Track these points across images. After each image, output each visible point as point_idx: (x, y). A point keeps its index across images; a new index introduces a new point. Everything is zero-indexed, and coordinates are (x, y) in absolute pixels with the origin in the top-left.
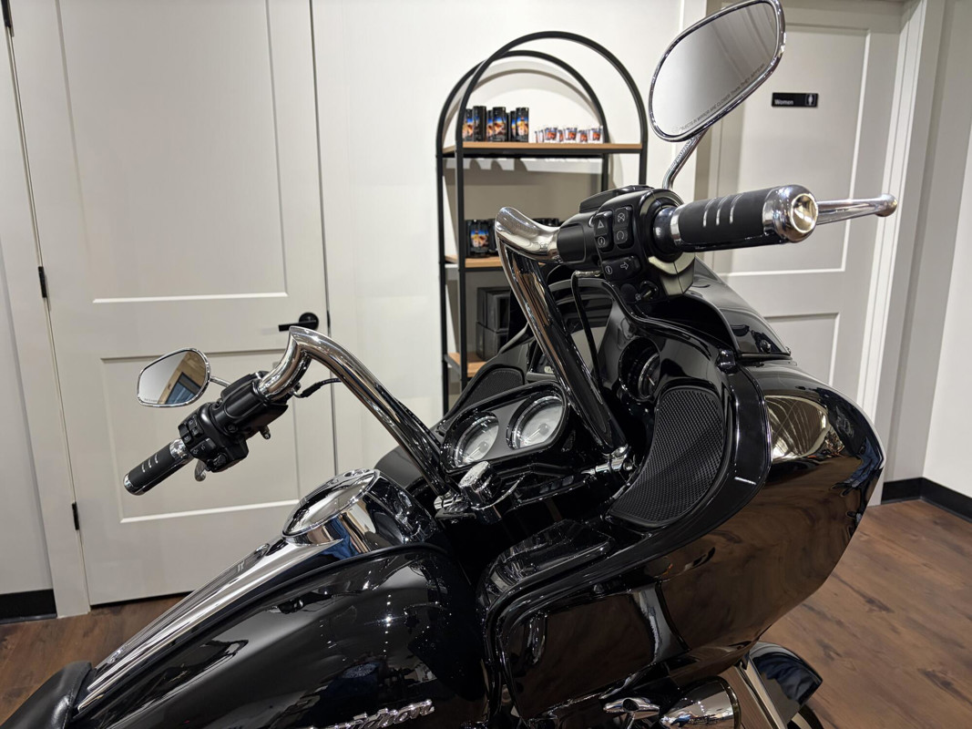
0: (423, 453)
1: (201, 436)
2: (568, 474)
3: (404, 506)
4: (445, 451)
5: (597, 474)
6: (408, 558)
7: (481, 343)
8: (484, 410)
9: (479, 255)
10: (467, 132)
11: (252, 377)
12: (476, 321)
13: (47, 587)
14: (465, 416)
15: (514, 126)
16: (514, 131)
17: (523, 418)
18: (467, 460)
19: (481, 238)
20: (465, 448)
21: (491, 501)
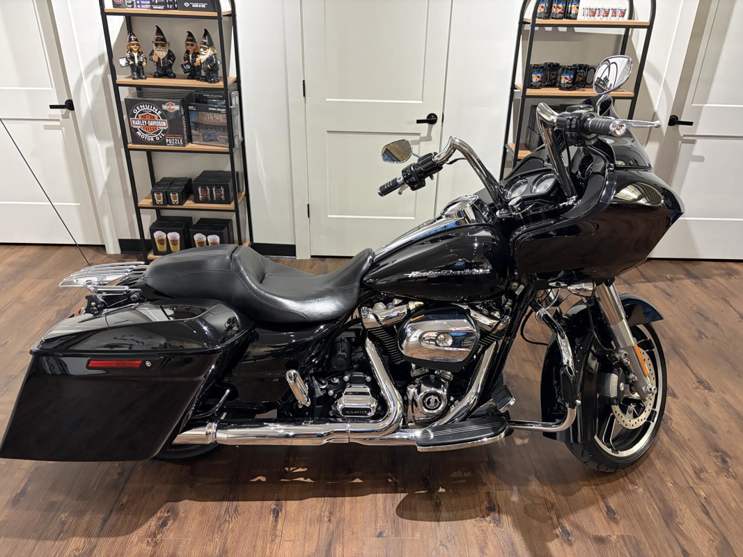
0: (495, 192)
1: (411, 176)
2: (551, 204)
3: (486, 210)
4: (504, 192)
5: (564, 206)
6: (484, 228)
7: (528, 139)
8: (523, 177)
9: (535, 87)
10: (540, 10)
11: (430, 154)
12: (527, 125)
13: (293, 243)
14: (514, 178)
15: (570, 6)
16: (569, 9)
17: (538, 182)
18: (513, 196)
19: (538, 77)
20: (513, 191)
21: (519, 211)
